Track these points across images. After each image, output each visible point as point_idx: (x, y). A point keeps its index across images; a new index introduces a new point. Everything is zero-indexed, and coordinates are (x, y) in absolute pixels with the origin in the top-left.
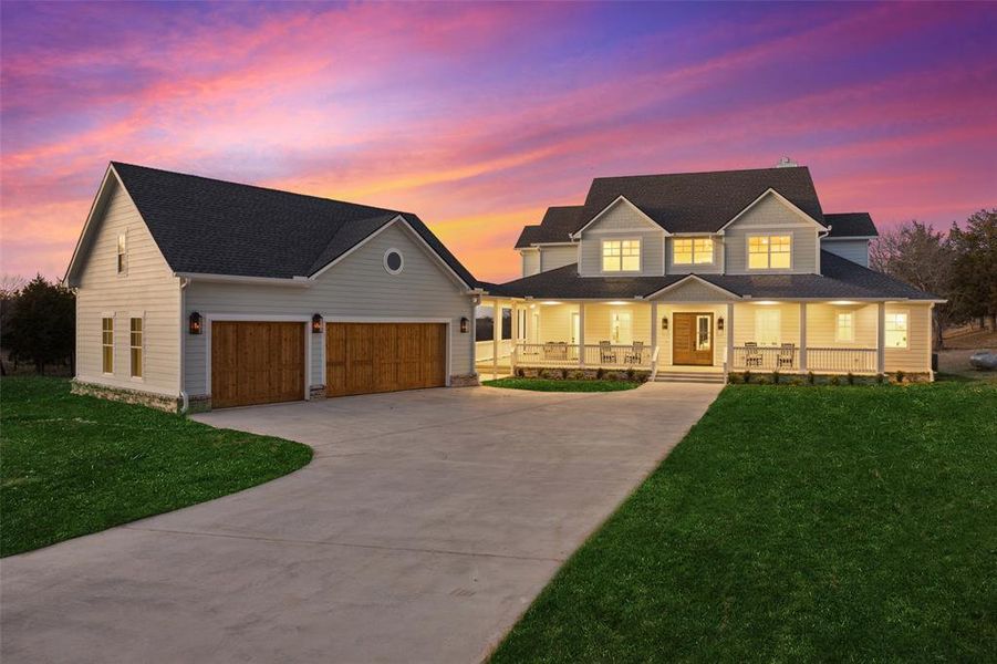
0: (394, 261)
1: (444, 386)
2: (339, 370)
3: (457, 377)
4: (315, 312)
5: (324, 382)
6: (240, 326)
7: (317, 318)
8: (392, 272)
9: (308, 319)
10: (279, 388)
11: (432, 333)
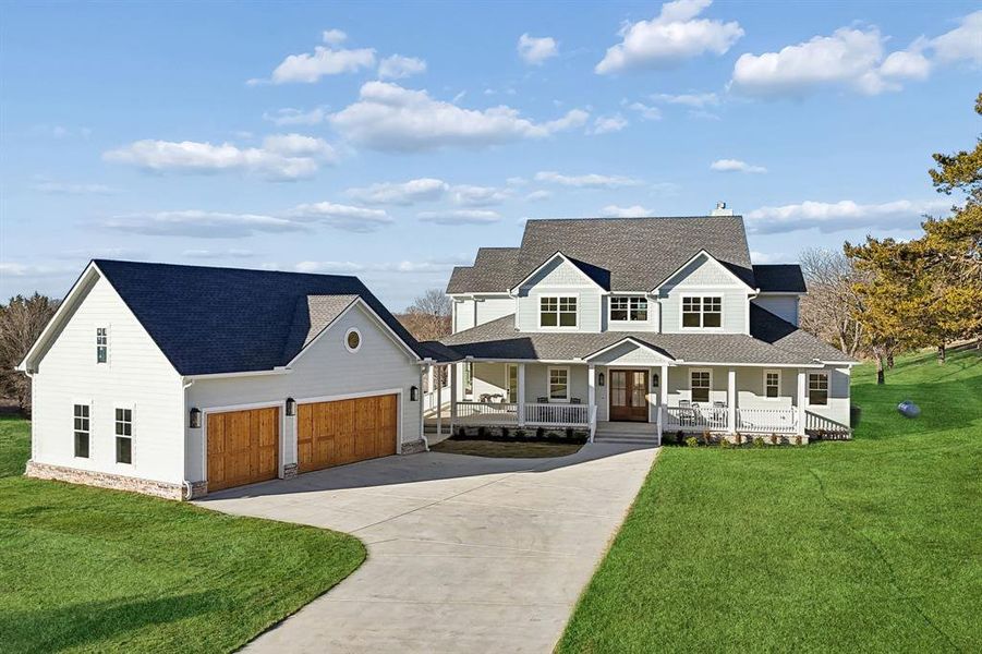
0: (353, 340)
1: (395, 454)
2: (307, 447)
3: (407, 445)
4: (287, 396)
5: (295, 461)
6: (227, 416)
7: (290, 401)
8: (351, 350)
9: (283, 403)
10: (258, 469)
11: (385, 404)
